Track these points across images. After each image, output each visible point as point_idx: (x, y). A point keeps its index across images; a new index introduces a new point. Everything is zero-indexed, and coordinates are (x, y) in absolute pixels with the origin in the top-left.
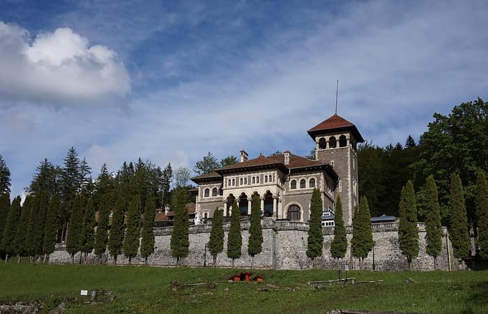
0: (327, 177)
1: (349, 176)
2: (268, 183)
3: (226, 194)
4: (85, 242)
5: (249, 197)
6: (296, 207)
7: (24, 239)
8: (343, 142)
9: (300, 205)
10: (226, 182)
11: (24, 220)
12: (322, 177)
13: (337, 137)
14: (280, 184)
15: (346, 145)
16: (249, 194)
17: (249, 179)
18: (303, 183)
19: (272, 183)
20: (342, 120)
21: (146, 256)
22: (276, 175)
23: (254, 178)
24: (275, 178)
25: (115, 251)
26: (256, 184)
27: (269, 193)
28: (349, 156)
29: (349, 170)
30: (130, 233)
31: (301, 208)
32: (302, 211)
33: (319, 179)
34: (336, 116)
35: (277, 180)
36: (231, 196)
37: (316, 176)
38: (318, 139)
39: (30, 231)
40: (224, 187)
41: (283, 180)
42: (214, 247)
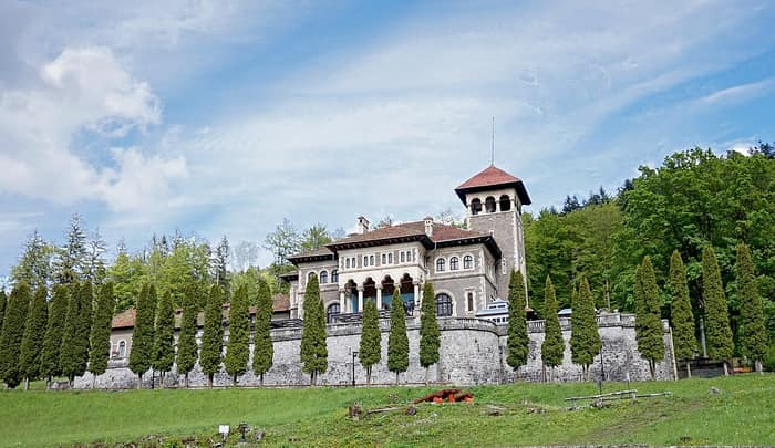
0: (488, 252)
1: (516, 251)
2: (406, 263)
3: (343, 281)
4: (160, 355)
5: (378, 284)
6: (445, 297)
7: (58, 354)
8: (505, 205)
9: (451, 294)
10: (342, 262)
11: (55, 325)
12: (482, 254)
13: (497, 197)
14: (422, 265)
15: (509, 208)
16: (378, 280)
17: (378, 257)
18: (454, 262)
19: (411, 263)
20: (502, 173)
21: (260, 373)
22: (416, 251)
23: (384, 255)
24: (417, 256)
25: (210, 368)
26: (387, 265)
27: (407, 277)
28: (514, 224)
29: (516, 243)
30: (235, 340)
31: (453, 299)
32: (454, 303)
33: (477, 257)
34: (492, 167)
35: (418, 260)
36: (352, 283)
37: (472, 252)
38: (469, 199)
39: (67, 341)
40: (340, 270)
41: (427, 259)
42: (368, 356)
